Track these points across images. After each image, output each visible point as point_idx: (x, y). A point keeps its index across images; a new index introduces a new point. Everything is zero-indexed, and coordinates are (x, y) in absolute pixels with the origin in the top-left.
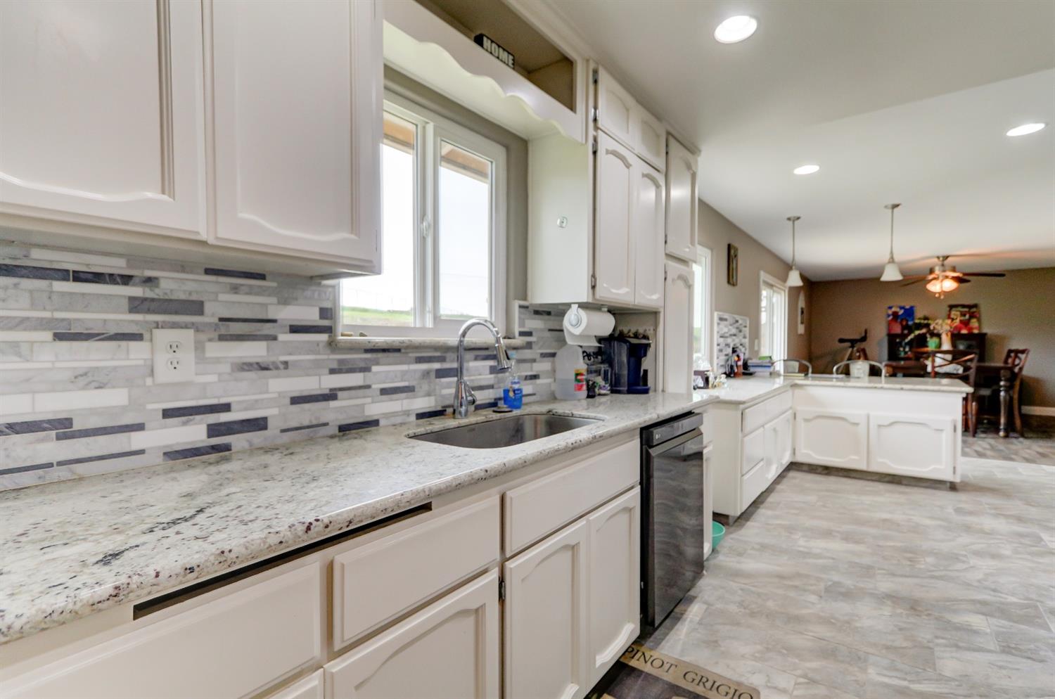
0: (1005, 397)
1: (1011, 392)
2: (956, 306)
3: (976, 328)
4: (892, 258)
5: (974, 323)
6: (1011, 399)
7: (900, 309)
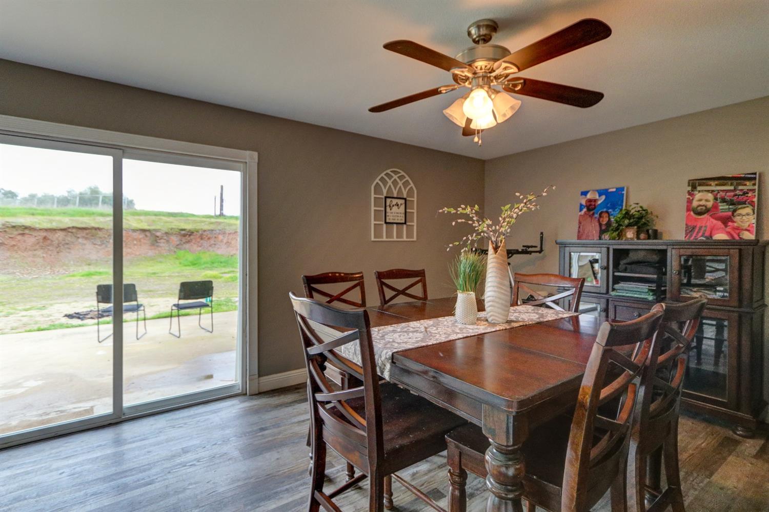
3: (747, 230)
5: (746, 217)
7: (600, 195)
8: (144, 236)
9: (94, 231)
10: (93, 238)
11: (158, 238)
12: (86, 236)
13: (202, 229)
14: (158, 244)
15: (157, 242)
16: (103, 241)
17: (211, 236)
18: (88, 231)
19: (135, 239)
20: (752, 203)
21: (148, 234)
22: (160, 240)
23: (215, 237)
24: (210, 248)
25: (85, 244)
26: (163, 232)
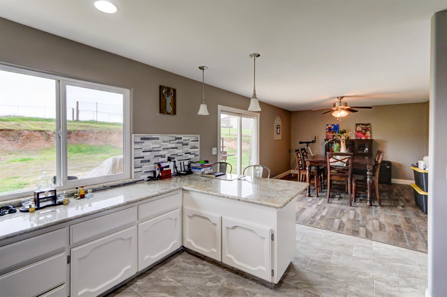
0: (369, 181)
1: (374, 178)
2: (359, 124)
3: (369, 136)
4: (255, 94)
5: (368, 133)
6: (373, 182)
7: (332, 126)
8: (41, 134)
9: (7, 132)
10: (7, 136)
11: (49, 136)
12: (3, 135)
13: (77, 130)
14: (50, 140)
15: (50, 139)
16: (15, 138)
17: (84, 134)
18: (3, 132)
19: (36, 137)
20: (369, 130)
21: (43, 133)
22: (51, 137)
23: (87, 135)
24: (84, 142)
25: (2, 141)
26: (53, 132)
